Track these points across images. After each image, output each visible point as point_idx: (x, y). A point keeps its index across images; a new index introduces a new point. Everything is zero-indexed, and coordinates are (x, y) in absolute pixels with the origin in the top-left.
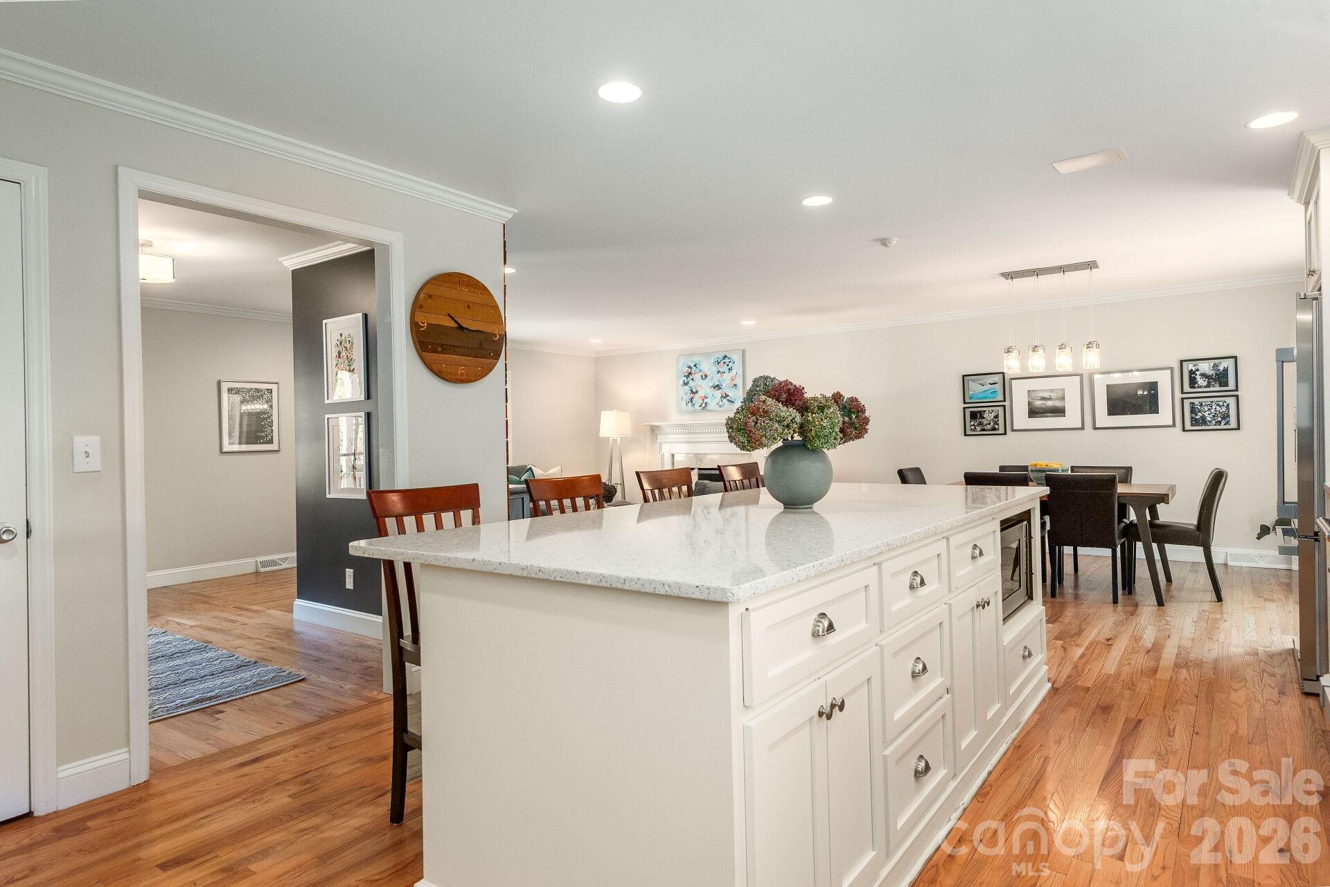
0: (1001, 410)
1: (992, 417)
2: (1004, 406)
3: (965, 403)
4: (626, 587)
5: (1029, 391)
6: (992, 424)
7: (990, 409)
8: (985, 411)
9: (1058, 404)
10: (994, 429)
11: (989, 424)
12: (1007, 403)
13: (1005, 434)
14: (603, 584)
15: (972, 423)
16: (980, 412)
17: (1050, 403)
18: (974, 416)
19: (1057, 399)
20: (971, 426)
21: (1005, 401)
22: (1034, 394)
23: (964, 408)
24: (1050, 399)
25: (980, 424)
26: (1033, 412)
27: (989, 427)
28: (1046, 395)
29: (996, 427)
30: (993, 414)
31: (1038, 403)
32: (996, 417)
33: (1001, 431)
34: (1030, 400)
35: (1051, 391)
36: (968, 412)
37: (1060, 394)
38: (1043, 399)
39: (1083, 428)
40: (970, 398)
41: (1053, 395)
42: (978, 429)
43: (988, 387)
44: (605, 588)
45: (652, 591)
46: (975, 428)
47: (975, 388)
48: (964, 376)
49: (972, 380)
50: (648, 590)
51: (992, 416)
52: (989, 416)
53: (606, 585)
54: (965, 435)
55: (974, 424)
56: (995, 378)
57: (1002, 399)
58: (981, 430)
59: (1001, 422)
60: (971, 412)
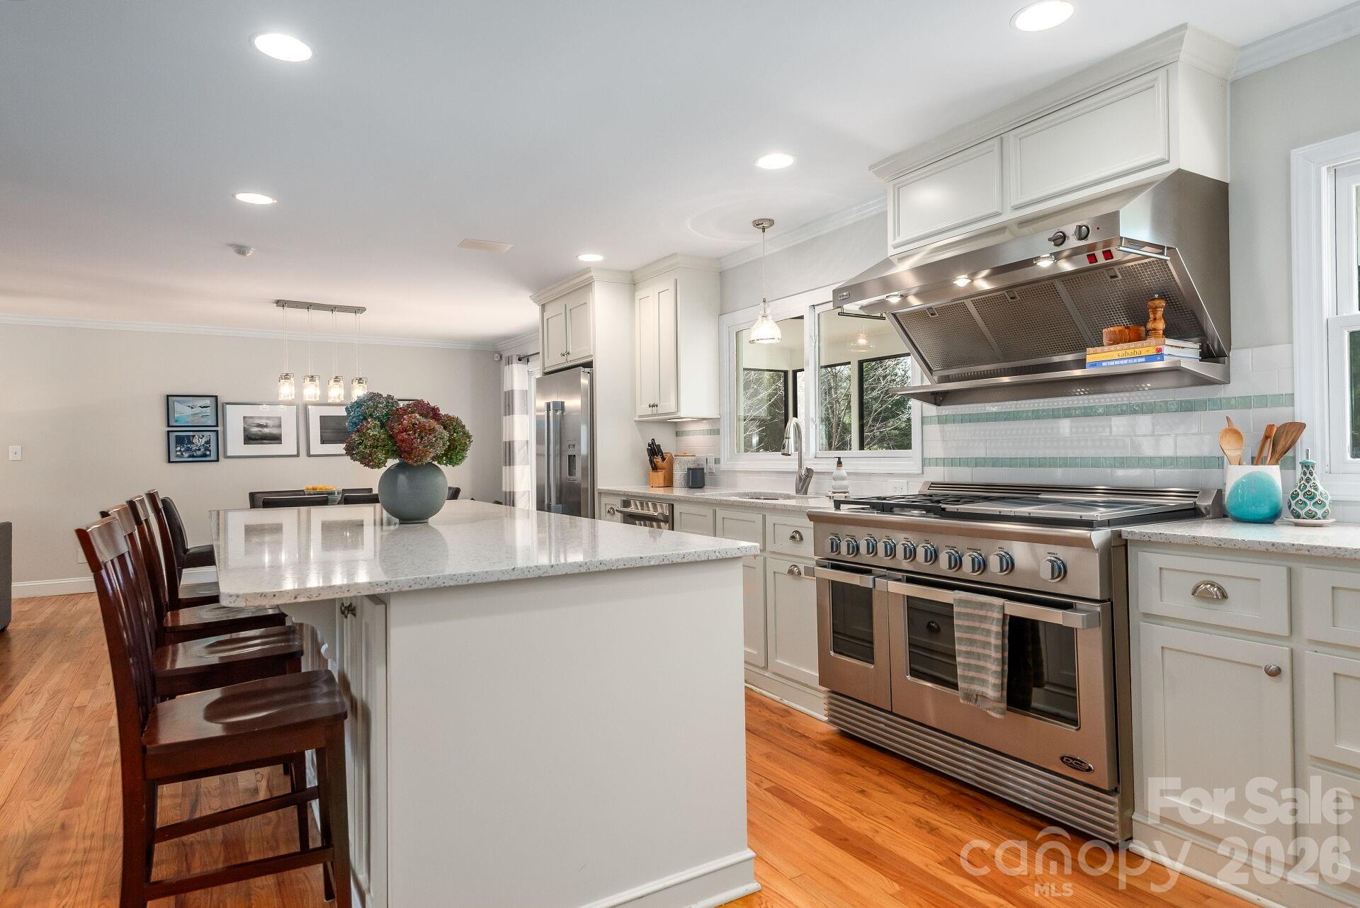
0: (213, 435)
1: (203, 443)
2: (217, 431)
3: (169, 426)
4: (685, 560)
5: (244, 417)
6: (202, 450)
7: (200, 434)
8: (194, 436)
9: (275, 431)
10: (204, 455)
11: (199, 450)
12: (220, 429)
13: (218, 460)
14: (666, 562)
15: (178, 449)
16: (188, 437)
17: (266, 430)
18: (180, 440)
19: (274, 426)
20: (177, 452)
21: (217, 426)
22: (250, 421)
23: (168, 432)
24: (266, 426)
25: (188, 450)
26: (250, 439)
27: (199, 453)
28: (263, 422)
29: (208, 453)
30: (204, 440)
31: (255, 430)
32: (208, 442)
33: (213, 457)
34: (246, 426)
35: (268, 418)
36: (173, 436)
37: (277, 422)
38: (259, 426)
39: (298, 455)
40: (176, 421)
41: (270, 423)
42: (186, 455)
43: (198, 410)
44: (667, 565)
45: (706, 559)
46: (182, 454)
47: (183, 412)
48: (168, 396)
49: (178, 402)
50: (703, 559)
52: (199, 441)
53: (668, 562)
54: (169, 462)
55: (180, 450)
56: (208, 402)
57: (214, 424)
58: (190, 457)
59: (213, 448)
60: (176, 436)
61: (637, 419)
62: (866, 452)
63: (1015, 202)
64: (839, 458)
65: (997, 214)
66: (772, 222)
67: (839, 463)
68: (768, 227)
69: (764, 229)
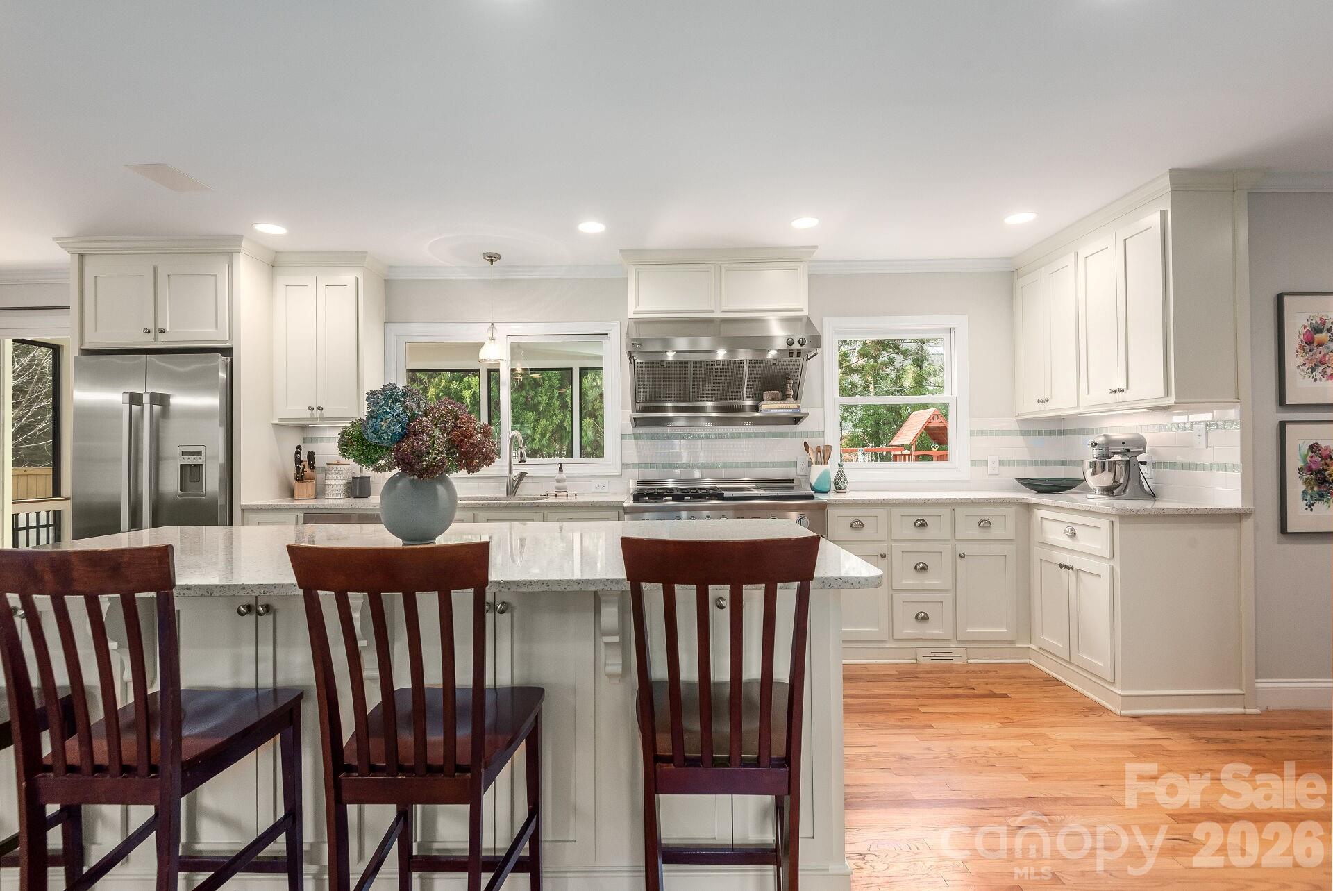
61: (274, 422)
62: (586, 459)
63: (724, 308)
64: (561, 464)
65: (713, 312)
66: (499, 257)
67: (561, 468)
68: (495, 261)
69: (492, 262)
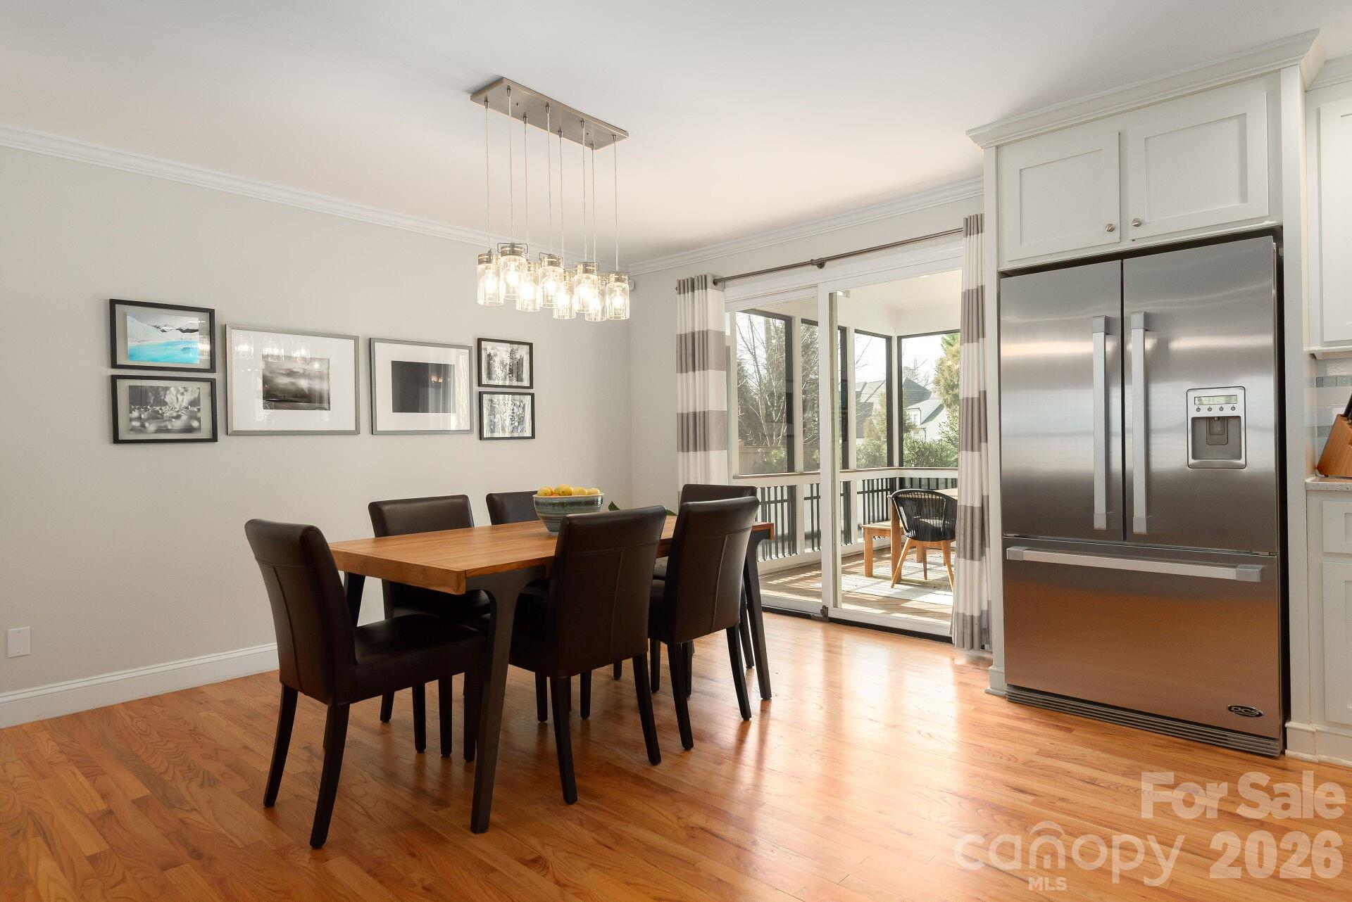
0: (206, 387)
1: (185, 404)
2: (213, 381)
3: (114, 365)
5: (263, 356)
6: (184, 418)
7: (179, 385)
8: (167, 389)
9: (318, 385)
10: (189, 429)
11: (178, 417)
13: (214, 439)
15: (135, 414)
16: (156, 390)
17: (303, 383)
18: (137, 397)
19: (316, 377)
20: (131, 420)
21: (213, 370)
22: (273, 363)
23: (113, 377)
24: (303, 375)
25: (156, 416)
26: (276, 397)
27: (177, 424)
28: (296, 367)
29: (195, 424)
30: (188, 397)
31: (283, 381)
32: (195, 403)
33: (205, 433)
34: (266, 374)
35: (306, 360)
36: (123, 387)
37: (320, 369)
38: (291, 373)
39: (356, 432)
41: (309, 369)
42: (151, 427)
43: (176, 336)
46: (143, 426)
48: (113, 303)
49: (133, 315)
51: (186, 399)
52: (176, 400)
54: (116, 440)
55: (139, 418)
56: (194, 321)
57: (207, 366)
58: (159, 431)
59: (205, 414)
60: (131, 387)
